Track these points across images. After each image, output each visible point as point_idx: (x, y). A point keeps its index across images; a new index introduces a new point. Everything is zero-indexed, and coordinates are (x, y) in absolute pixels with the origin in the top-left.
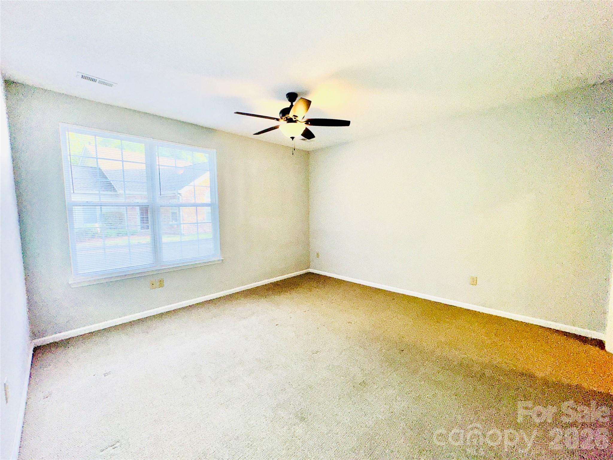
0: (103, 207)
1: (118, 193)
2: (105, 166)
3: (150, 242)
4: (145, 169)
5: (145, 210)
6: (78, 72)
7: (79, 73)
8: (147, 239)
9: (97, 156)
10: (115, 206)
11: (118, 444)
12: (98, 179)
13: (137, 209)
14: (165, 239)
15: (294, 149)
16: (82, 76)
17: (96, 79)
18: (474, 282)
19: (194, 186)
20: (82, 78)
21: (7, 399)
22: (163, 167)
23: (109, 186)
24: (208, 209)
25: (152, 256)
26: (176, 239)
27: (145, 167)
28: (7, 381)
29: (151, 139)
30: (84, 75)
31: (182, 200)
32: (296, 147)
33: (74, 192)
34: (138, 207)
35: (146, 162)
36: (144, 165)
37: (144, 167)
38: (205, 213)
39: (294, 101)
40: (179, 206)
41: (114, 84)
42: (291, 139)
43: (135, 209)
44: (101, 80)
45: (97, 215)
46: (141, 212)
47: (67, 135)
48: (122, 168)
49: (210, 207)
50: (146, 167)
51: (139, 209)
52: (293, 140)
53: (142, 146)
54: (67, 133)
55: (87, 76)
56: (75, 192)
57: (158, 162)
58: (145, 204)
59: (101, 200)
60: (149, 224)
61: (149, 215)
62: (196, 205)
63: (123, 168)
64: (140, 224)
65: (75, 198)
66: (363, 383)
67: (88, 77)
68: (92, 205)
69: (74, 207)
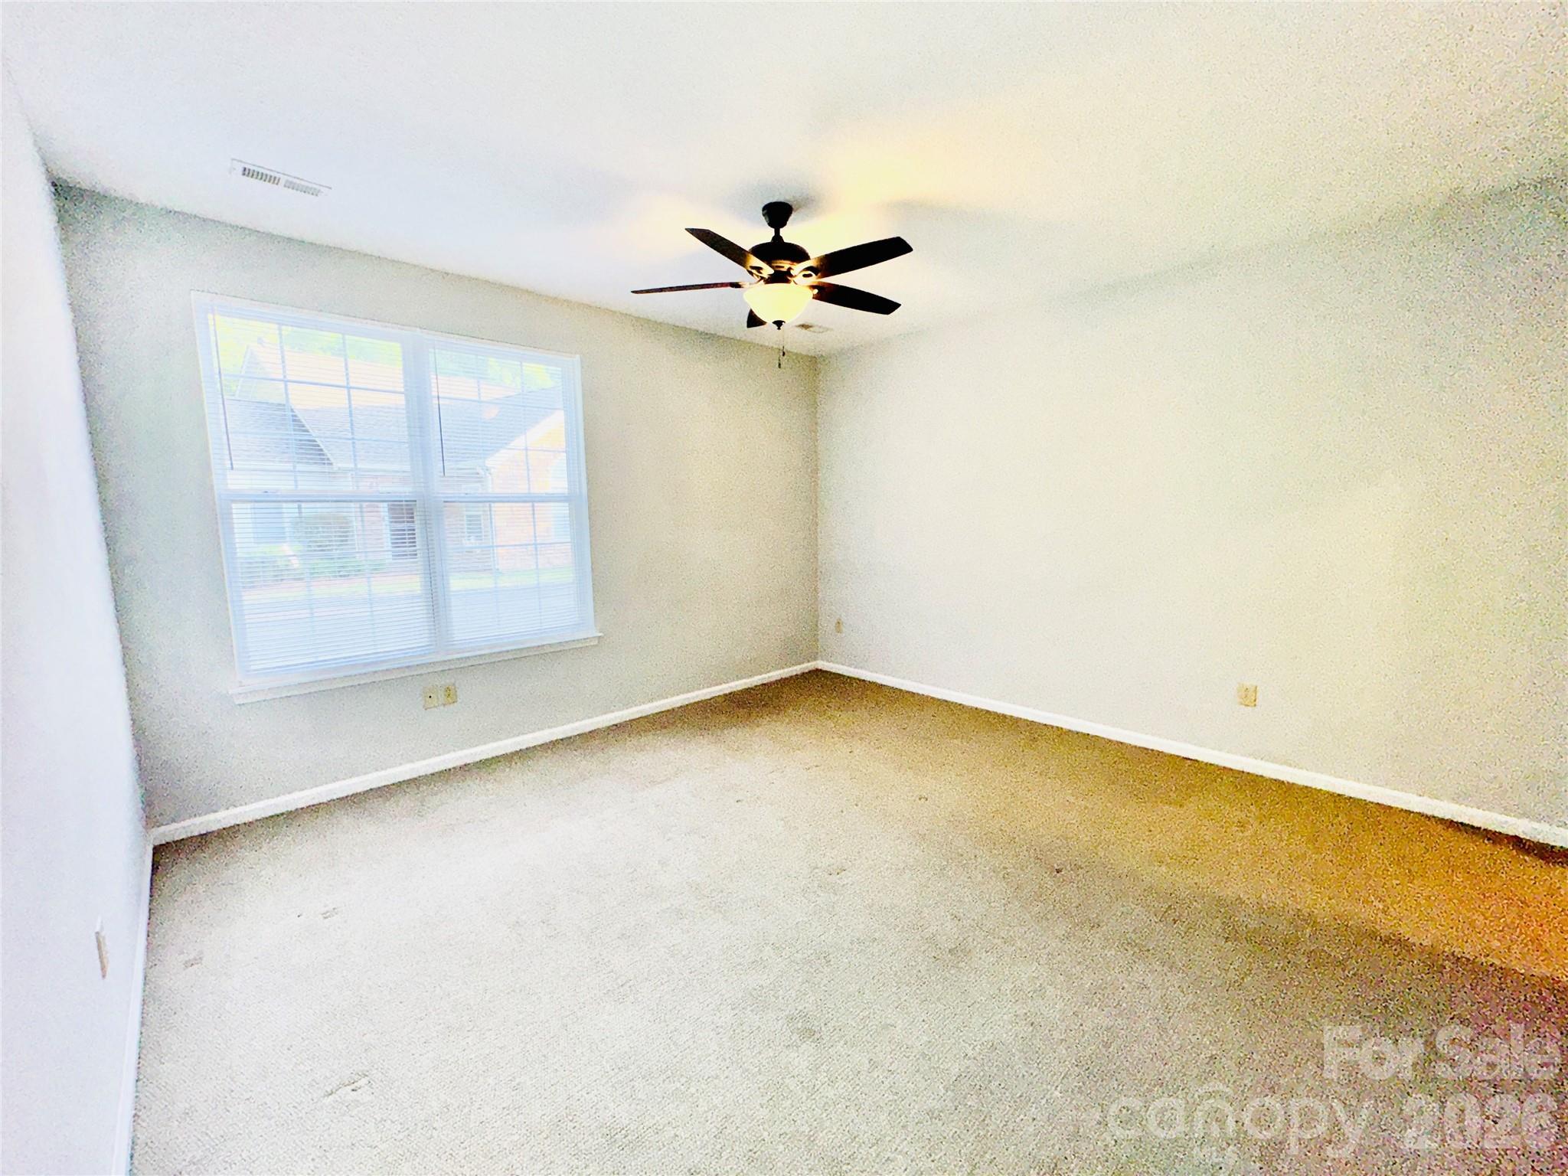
0: (303, 505)
1: (335, 469)
2: (302, 400)
3: (419, 592)
4: (404, 407)
5: (404, 511)
6: (233, 159)
7: (235, 162)
8: (413, 584)
9: (285, 377)
10: (332, 501)
11: (364, 1081)
12: (291, 435)
13: (382, 509)
14: (457, 583)
15: (784, 354)
16: (245, 169)
17: (278, 175)
18: (1249, 697)
19: (526, 449)
20: (244, 174)
21: (103, 968)
22: (447, 402)
23: (314, 452)
24: (563, 509)
25: (426, 628)
26: (485, 582)
27: (404, 402)
28: (102, 928)
29: (418, 329)
30: (247, 167)
31: (493, 487)
32: (788, 348)
33: (232, 468)
34: (385, 504)
35: (406, 390)
36: (403, 397)
37: (401, 400)
38: (554, 520)
39: (784, 224)
40: (491, 500)
41: (322, 189)
42: (775, 327)
43: (376, 509)
44: (291, 179)
45: (286, 525)
46: (393, 518)
47: (211, 323)
48: (347, 406)
49: (567, 504)
50: (407, 401)
51: (386, 510)
52: (779, 329)
53: (397, 347)
54: (210, 316)
55: (256, 169)
56: (234, 466)
57: (435, 389)
58: (406, 496)
59: (300, 487)
60: (418, 547)
61: (417, 525)
62: (532, 500)
63: (350, 407)
64: (390, 548)
65: (237, 481)
66: (959, 952)
67: (258, 173)
68: (274, 499)
69: (234, 506)
